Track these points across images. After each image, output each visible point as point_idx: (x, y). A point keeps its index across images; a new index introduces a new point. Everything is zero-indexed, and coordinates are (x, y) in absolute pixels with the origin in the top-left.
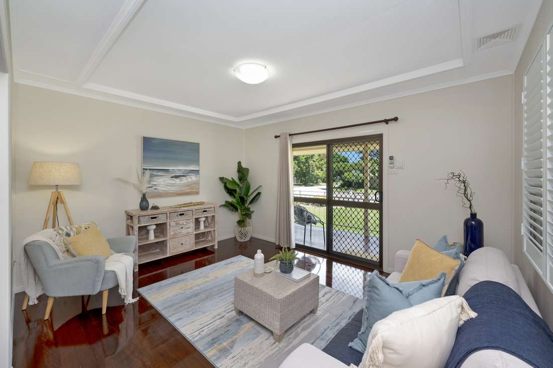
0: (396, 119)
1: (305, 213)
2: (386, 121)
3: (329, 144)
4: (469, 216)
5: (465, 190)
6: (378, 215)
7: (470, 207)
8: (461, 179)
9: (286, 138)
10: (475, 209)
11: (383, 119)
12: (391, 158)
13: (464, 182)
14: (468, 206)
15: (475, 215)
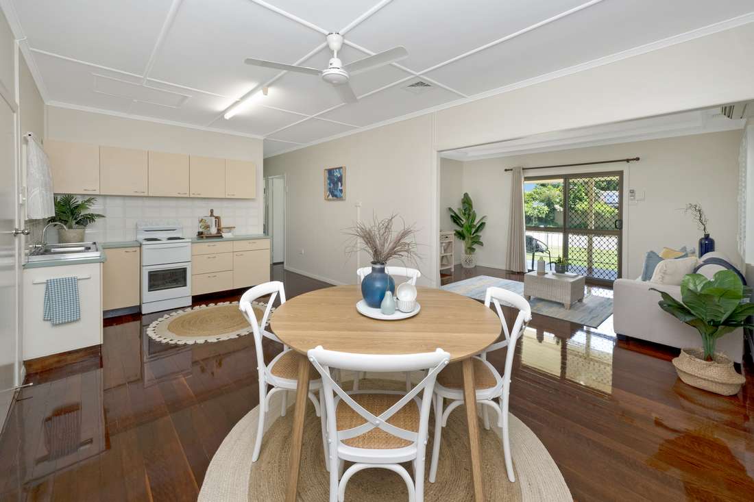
0: (638, 159)
1: (534, 242)
2: (628, 161)
3: (566, 177)
4: (703, 237)
5: (701, 217)
6: (616, 240)
7: (705, 229)
8: (697, 208)
9: (520, 172)
10: (709, 231)
11: (625, 158)
12: (632, 192)
13: (700, 211)
14: (703, 228)
15: (708, 235)
